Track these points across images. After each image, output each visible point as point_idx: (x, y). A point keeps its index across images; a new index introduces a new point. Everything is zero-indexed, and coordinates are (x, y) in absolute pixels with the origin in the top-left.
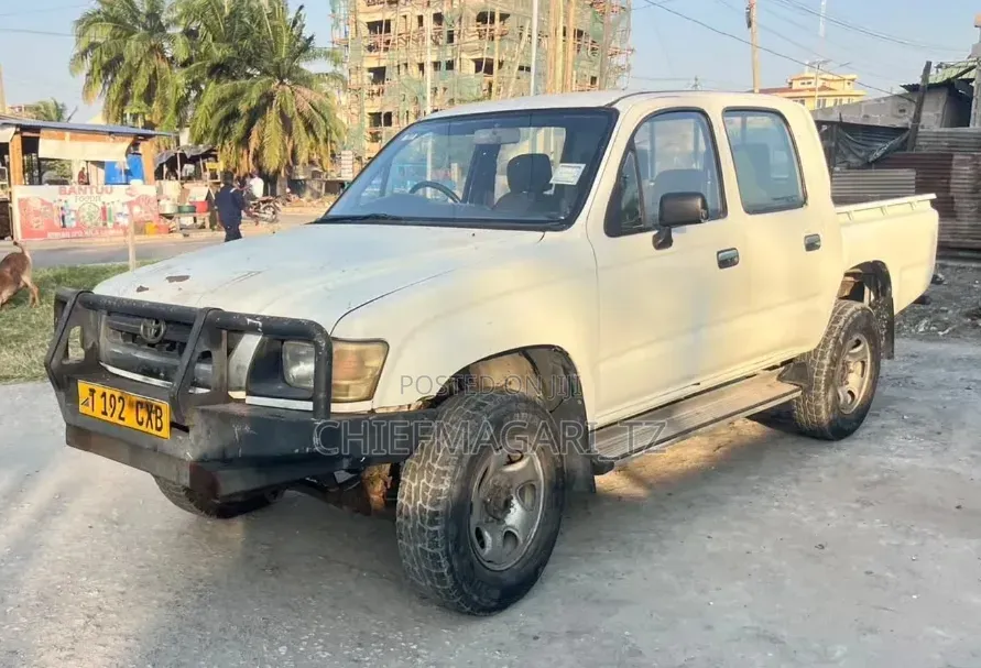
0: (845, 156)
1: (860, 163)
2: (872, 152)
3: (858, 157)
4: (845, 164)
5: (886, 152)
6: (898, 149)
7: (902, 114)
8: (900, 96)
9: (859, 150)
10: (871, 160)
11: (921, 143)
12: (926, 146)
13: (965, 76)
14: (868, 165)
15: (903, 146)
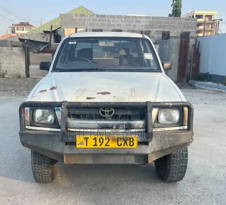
0: (33, 49)
1: (37, 51)
2: (40, 49)
3: (36, 50)
4: (32, 52)
5: (44, 49)
6: (46, 48)
7: (43, 39)
8: (42, 34)
9: (37, 48)
10: (40, 51)
11: (52, 47)
12: (54, 48)
13: (58, 30)
14: (39, 52)
15: (48, 47)
